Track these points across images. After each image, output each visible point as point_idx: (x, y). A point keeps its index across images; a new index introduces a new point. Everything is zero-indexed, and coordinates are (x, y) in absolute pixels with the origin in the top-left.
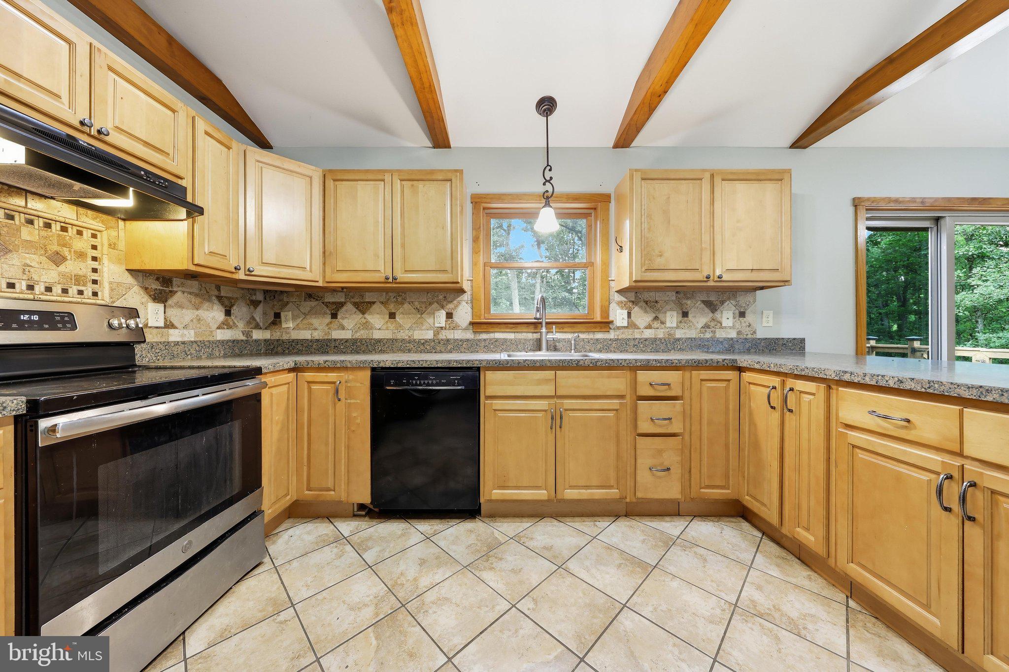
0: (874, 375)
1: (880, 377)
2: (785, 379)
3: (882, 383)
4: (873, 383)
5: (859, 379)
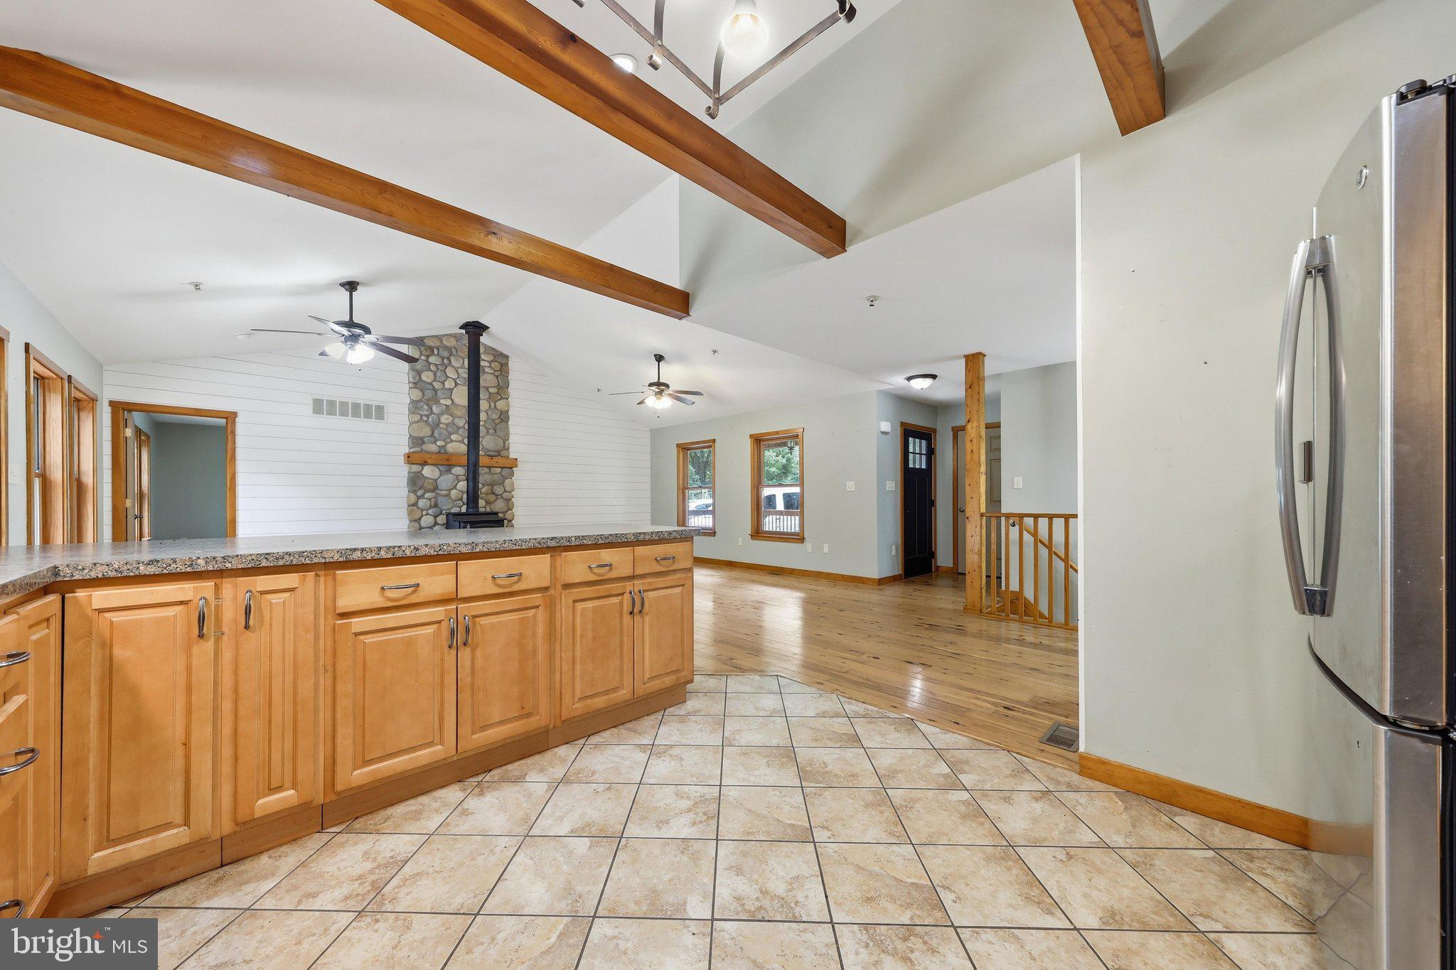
0: (390, 547)
1: (396, 549)
2: (218, 581)
3: (400, 554)
4: (390, 556)
5: (373, 554)
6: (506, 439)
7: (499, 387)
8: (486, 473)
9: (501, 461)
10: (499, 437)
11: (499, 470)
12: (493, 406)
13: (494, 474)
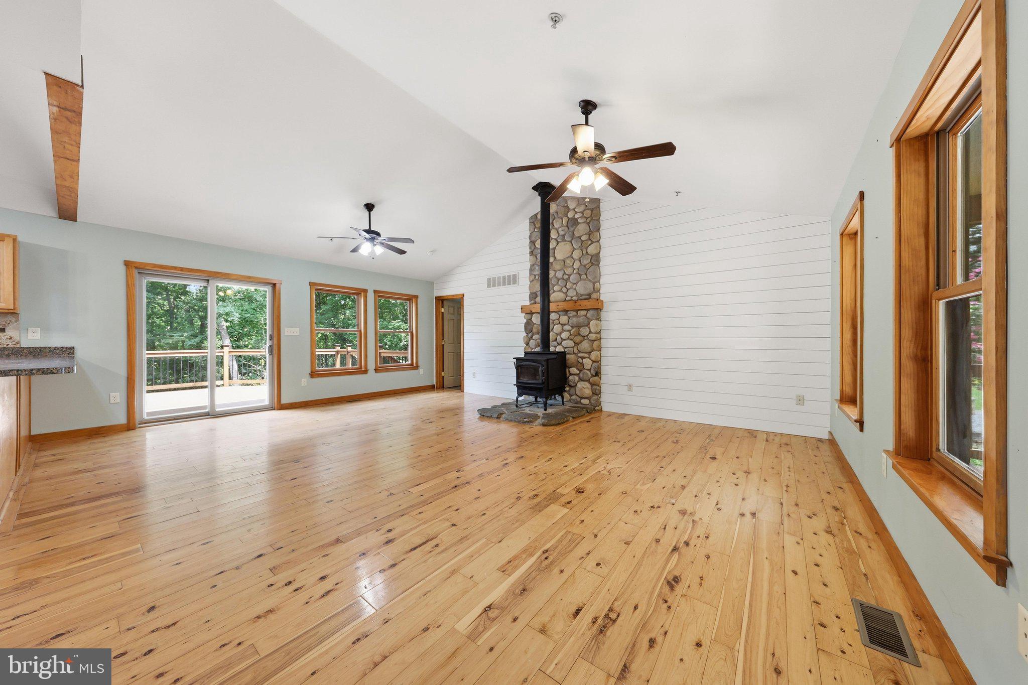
6: (596, 280)
7: (590, 233)
8: (574, 316)
9: (588, 304)
10: (590, 280)
11: (584, 313)
12: (584, 252)
13: (580, 317)
